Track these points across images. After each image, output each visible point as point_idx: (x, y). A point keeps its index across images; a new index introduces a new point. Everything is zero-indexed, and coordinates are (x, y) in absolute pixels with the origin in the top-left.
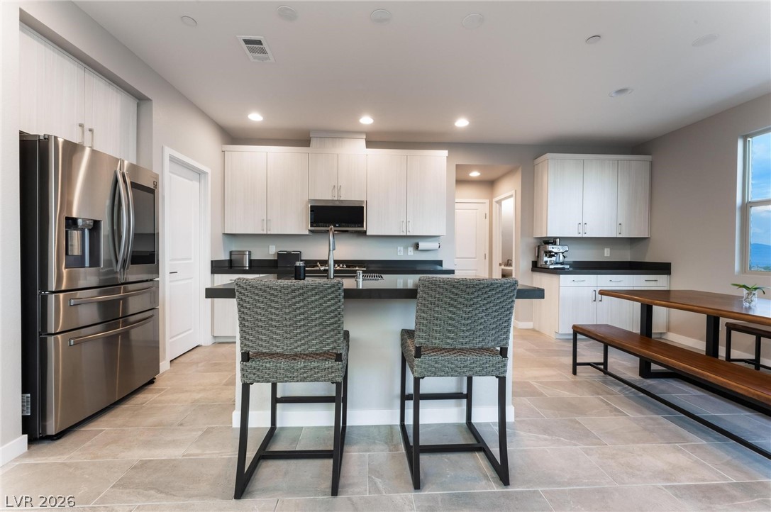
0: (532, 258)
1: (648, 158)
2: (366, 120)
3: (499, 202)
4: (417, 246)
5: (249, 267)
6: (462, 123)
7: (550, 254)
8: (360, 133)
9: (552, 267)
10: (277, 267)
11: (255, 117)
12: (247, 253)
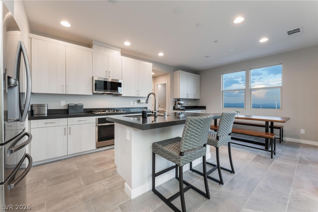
0: (173, 106)
1: (199, 76)
2: (127, 44)
3: (157, 85)
4: (139, 101)
5: (47, 114)
6: (161, 54)
7: (179, 104)
8: (119, 48)
9: (181, 108)
10: (68, 113)
11: (65, 24)
12: (46, 105)
